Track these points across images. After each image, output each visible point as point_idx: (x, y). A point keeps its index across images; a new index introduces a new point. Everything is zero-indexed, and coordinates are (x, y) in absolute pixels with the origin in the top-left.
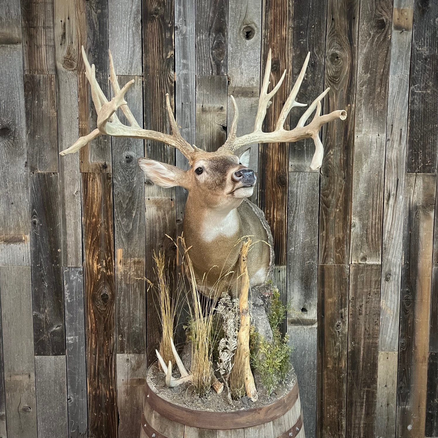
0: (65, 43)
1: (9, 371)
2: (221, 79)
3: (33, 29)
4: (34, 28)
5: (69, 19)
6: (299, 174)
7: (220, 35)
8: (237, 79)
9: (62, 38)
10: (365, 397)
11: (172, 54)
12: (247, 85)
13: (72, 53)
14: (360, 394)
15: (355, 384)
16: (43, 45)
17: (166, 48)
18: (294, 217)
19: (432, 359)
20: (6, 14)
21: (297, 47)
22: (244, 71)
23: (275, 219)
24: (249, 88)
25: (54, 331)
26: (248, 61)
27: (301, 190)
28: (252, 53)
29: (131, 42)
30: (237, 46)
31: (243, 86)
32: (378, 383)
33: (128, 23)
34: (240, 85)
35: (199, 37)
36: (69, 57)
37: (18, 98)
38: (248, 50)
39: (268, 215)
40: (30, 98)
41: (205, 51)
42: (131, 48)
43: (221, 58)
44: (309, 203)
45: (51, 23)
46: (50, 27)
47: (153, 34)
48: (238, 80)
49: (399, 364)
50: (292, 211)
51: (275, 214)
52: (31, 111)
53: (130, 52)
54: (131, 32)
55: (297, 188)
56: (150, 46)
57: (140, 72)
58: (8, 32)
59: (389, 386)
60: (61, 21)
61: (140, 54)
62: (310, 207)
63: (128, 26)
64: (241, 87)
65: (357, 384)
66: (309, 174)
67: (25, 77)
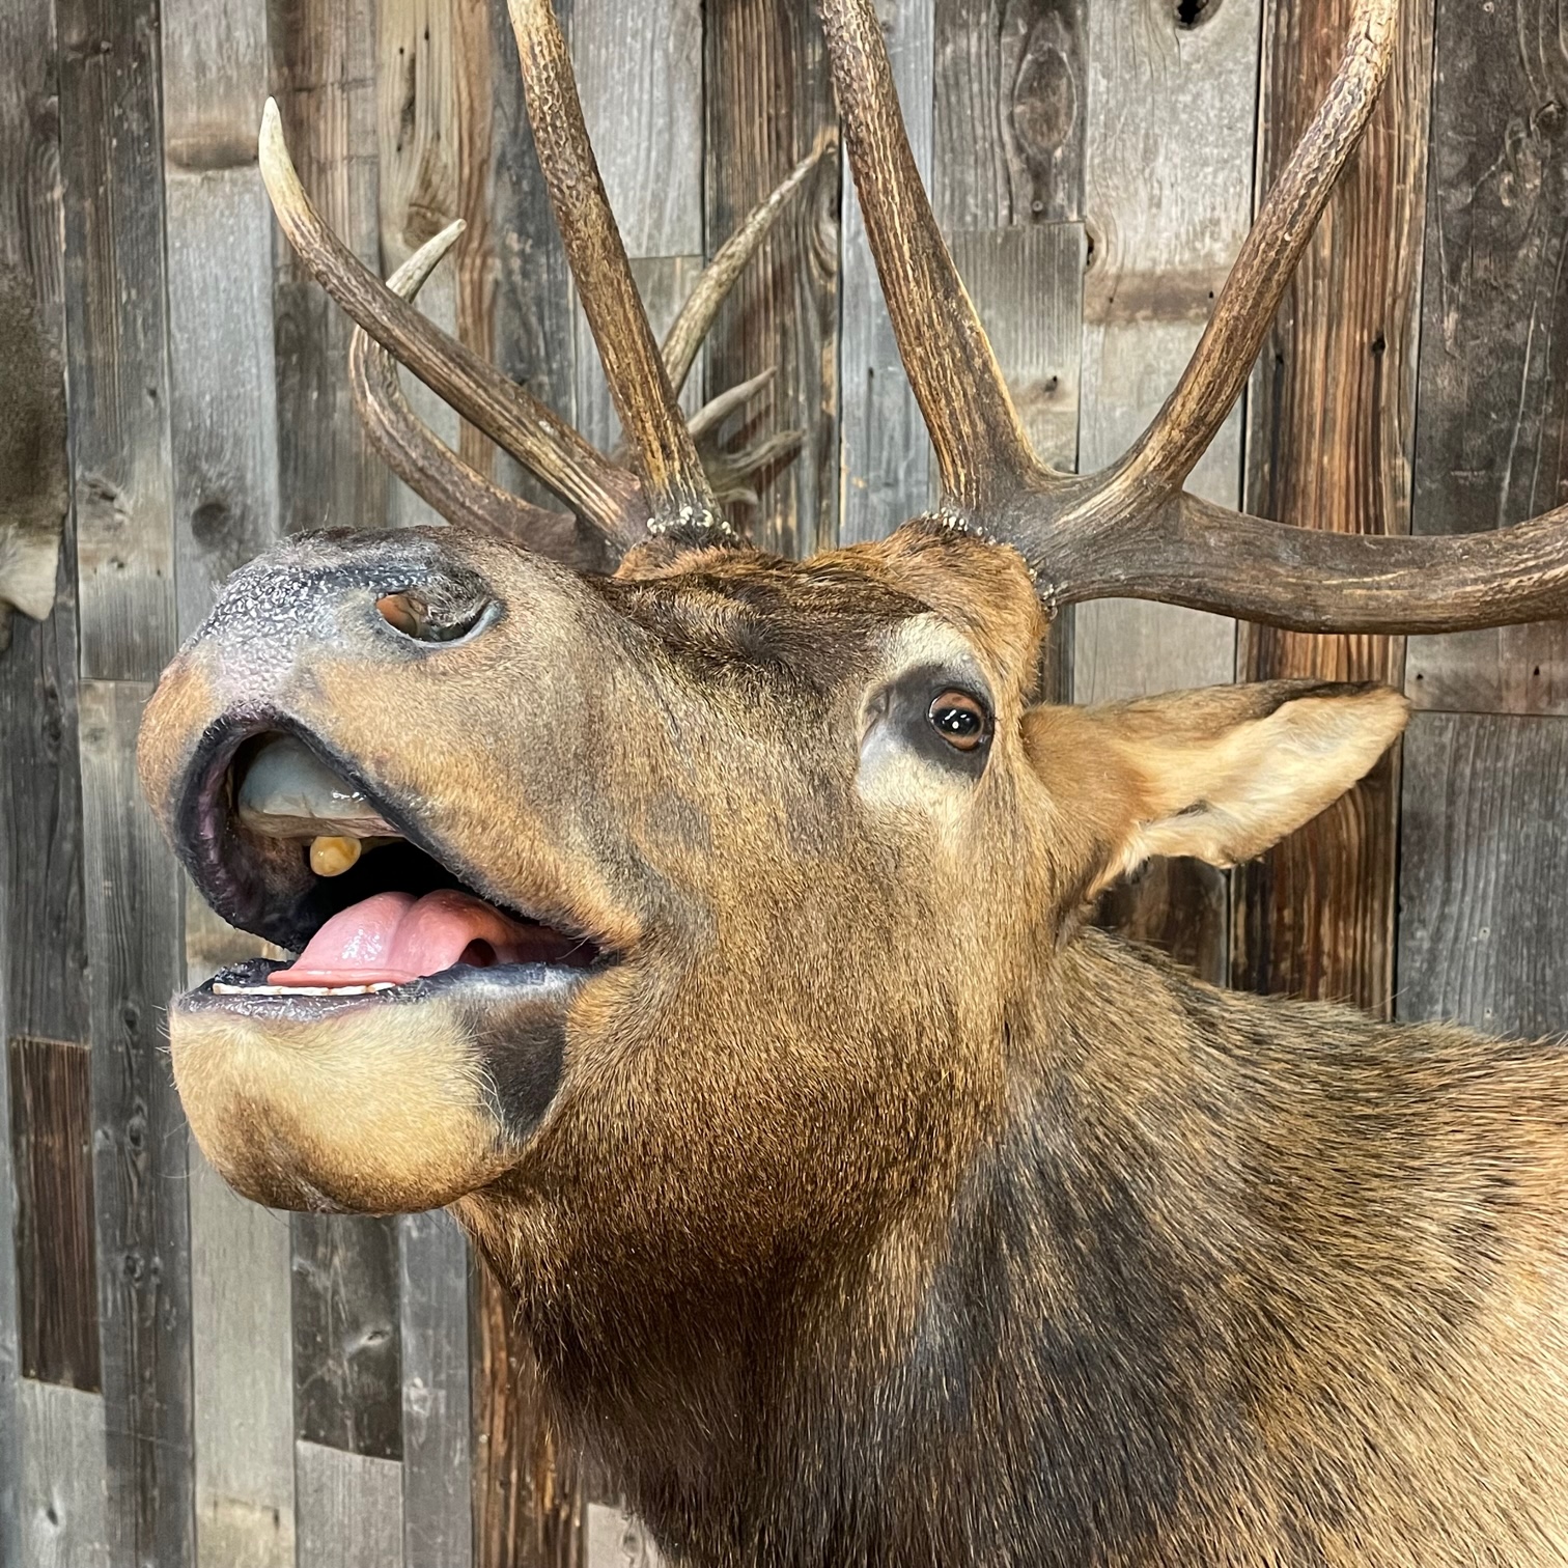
0: (412, 141)
1: (212, 1481)
2: (1050, 240)
3: (304, 95)
4: (309, 90)
5: (427, 36)
6: (1465, 726)
7: (1052, 21)
8: (1130, 234)
9: (404, 120)
11: (831, 144)
12: (1182, 259)
13: (436, 179)
16: (338, 157)
17: (805, 117)
18: (1433, 958)
20: (220, 46)
21: (1460, 36)
22: (1167, 192)
23: (1326, 961)
24: (1193, 275)
25: (364, 1351)
26: (1188, 138)
27: (1475, 816)
28: (1208, 96)
29: (661, 108)
30: (1135, 67)
31: (1159, 270)
33: (650, 21)
34: (1142, 265)
35: (949, 49)
36: (428, 198)
37: (254, 383)
38: (1188, 79)
39: (1289, 936)
40: (293, 380)
41: (977, 112)
42: (660, 133)
43: (1055, 137)
44: (1521, 890)
45: (369, 62)
46: (361, 82)
47: (751, 59)
48: (1135, 240)
50: (1423, 923)
51: (1326, 931)
52: (296, 433)
53: (654, 154)
54: (659, 62)
55: (1451, 802)
56: (738, 113)
57: (691, 240)
58: (225, 117)
60: (402, 51)
61: (694, 156)
62: (1528, 909)
63: (649, 35)
64: (1152, 273)
66: (1523, 727)
67: (280, 294)
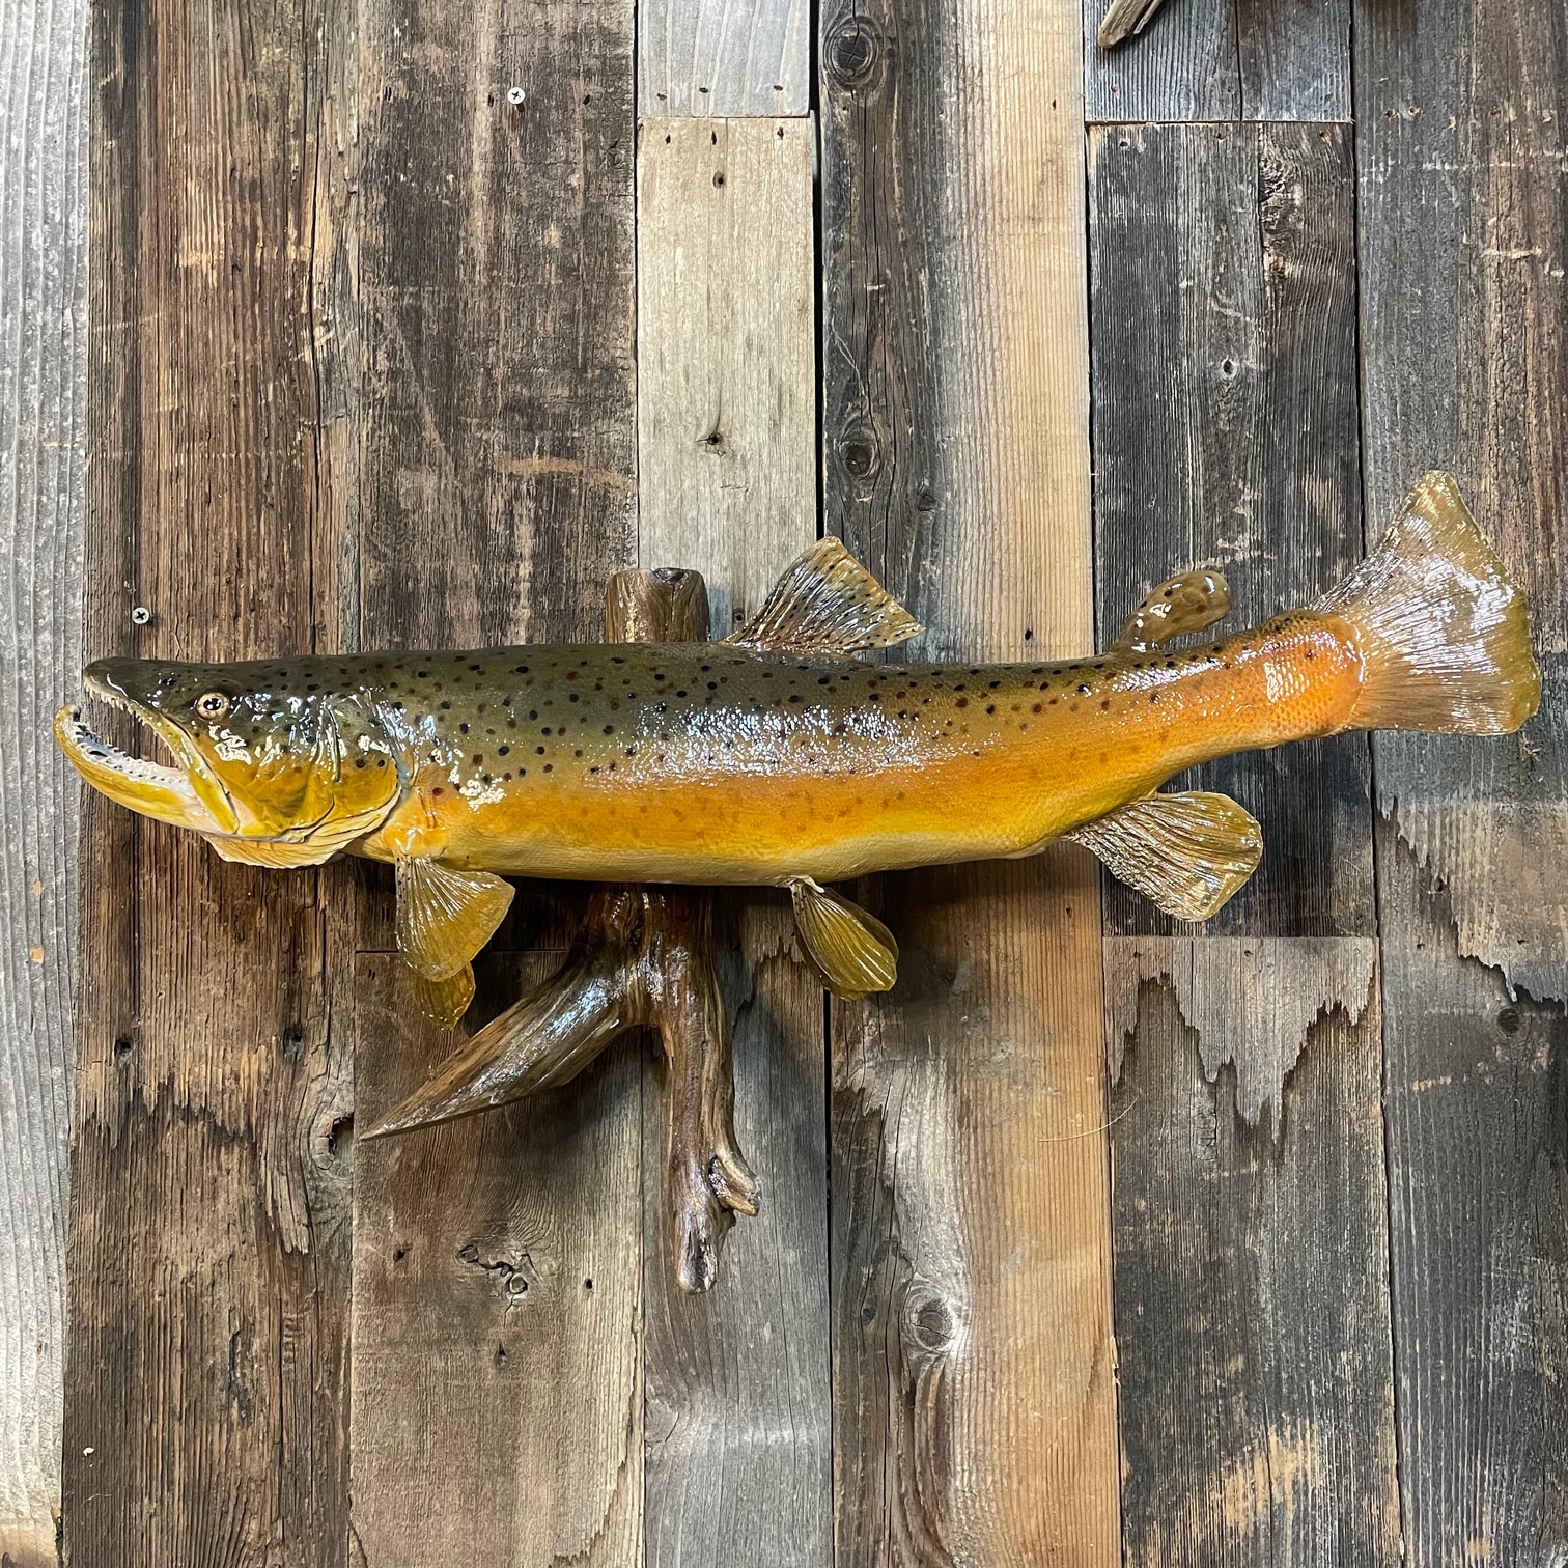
10: (525, 540)
14: (482, 515)
15: (428, 416)
19: (1122, 190)
32: (644, 409)
49: (828, 235)
59: (748, 437)
65: (451, 423)
